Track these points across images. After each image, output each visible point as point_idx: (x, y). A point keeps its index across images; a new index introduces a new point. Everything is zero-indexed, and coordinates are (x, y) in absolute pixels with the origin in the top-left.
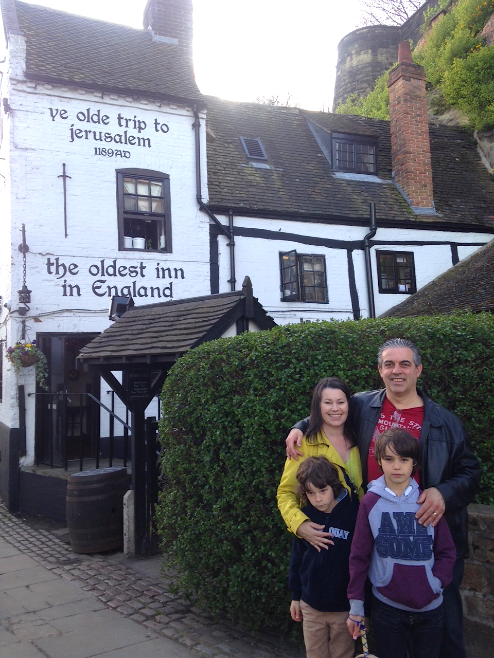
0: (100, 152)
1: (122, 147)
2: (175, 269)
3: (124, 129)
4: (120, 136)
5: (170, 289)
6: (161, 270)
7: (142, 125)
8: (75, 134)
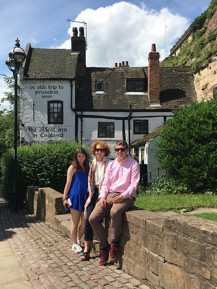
0: (43, 97)
1: (49, 95)
2: (64, 129)
3: (50, 89)
4: (49, 92)
5: (63, 135)
6: (60, 129)
7: (56, 88)
8: (36, 93)
